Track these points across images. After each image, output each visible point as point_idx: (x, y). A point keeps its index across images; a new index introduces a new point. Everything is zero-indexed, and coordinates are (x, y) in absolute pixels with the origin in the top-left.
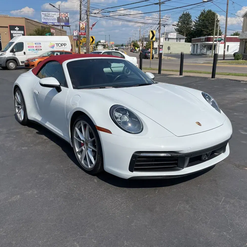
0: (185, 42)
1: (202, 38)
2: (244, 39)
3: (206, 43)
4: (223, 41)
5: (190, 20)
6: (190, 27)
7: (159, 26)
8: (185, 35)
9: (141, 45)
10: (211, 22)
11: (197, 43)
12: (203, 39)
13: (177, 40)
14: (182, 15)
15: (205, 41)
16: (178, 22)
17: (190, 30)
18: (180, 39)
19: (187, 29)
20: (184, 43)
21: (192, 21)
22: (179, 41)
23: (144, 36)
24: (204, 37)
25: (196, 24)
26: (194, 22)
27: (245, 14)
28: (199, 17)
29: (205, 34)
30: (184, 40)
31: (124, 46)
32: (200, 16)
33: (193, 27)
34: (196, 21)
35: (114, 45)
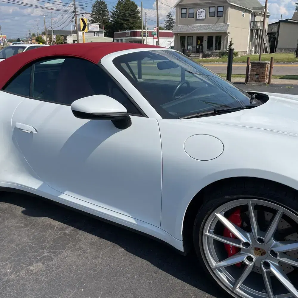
0: (105, 36)
1: (127, 31)
2: (178, 34)
3: (133, 38)
4: (156, 36)
5: (106, 9)
6: (107, 18)
7: (75, 15)
8: (103, 28)
9: (48, 39)
10: (131, 13)
11: (121, 38)
12: (128, 33)
13: (95, 34)
14: (95, 3)
15: (131, 36)
16: (92, 11)
17: (108, 22)
18: (98, 33)
19: (103, 21)
20: (104, 38)
21: (109, 11)
22: (97, 35)
23: (51, 28)
24: (129, 31)
25: (113, 14)
26: (111, 12)
27: (177, 3)
28: (116, 7)
29: (126, 27)
30: (104, 34)
31: (22, 41)
32: (118, 5)
33: (111, 19)
34: (113, 12)
35: (7, 40)
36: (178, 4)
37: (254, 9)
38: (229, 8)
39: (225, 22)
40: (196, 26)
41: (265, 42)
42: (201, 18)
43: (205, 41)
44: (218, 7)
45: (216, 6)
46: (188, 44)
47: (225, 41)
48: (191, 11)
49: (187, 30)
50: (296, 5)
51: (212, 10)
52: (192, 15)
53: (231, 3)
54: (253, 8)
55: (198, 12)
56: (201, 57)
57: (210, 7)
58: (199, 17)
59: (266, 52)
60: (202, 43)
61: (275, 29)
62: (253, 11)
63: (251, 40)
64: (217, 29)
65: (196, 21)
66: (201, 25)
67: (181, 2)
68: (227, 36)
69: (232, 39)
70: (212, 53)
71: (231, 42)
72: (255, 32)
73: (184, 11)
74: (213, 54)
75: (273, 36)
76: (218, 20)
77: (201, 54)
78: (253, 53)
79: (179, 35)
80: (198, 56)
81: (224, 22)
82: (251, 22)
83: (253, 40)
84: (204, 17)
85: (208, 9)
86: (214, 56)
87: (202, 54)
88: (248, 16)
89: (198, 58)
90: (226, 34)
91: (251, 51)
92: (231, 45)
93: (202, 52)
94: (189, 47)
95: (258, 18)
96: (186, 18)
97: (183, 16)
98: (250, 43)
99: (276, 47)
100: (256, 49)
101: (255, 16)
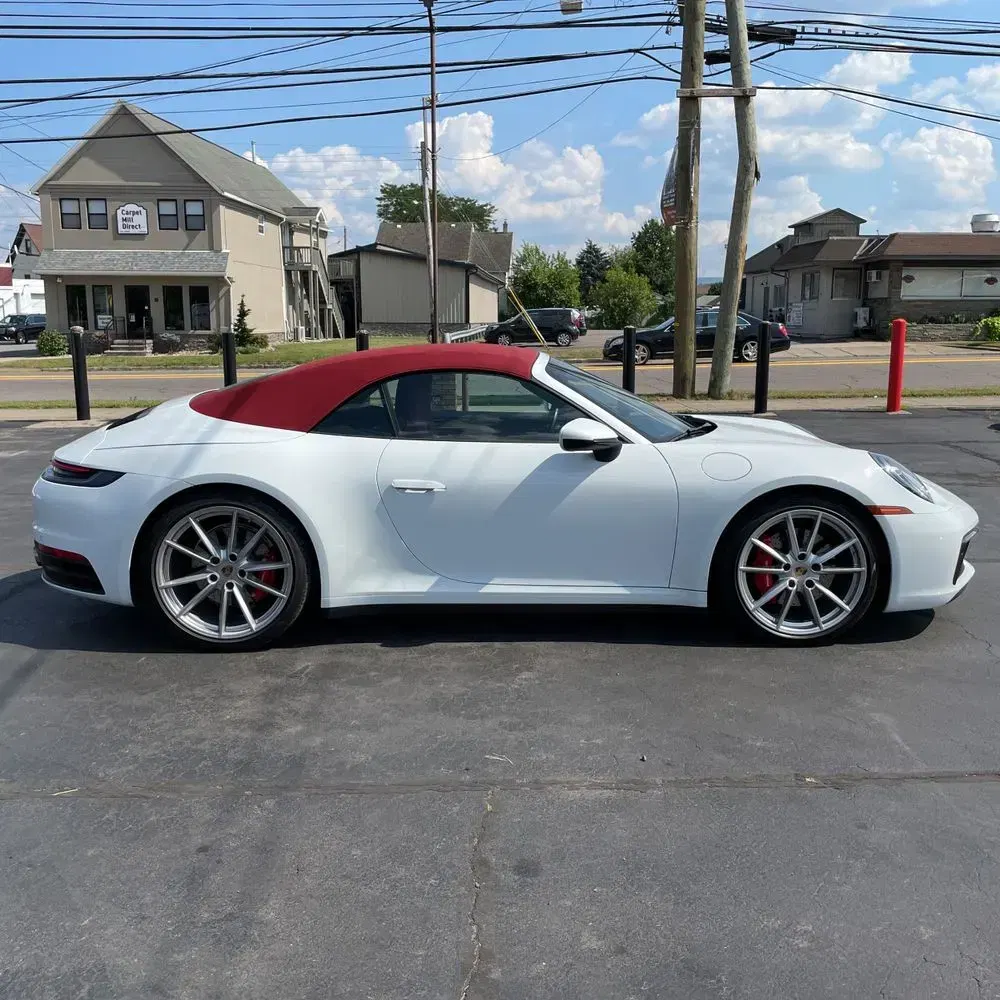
2: (57, 276)
27: (44, 181)
36: (44, 184)
37: (286, 211)
38: (222, 208)
39: (213, 245)
40: (119, 254)
41: (329, 307)
42: (132, 231)
43: (156, 300)
44: (186, 201)
45: (181, 198)
46: (97, 312)
47: (222, 301)
48: (97, 207)
49: (88, 266)
50: (378, 202)
51: (168, 208)
52: (101, 222)
53: (226, 194)
54: (284, 209)
55: (119, 212)
56: (149, 350)
57: (159, 200)
58: (124, 227)
59: (336, 335)
60: (146, 308)
61: (347, 269)
62: (284, 217)
63: (291, 299)
64: (191, 268)
65: (115, 238)
66: (135, 253)
67: (58, 179)
68: (225, 289)
69: (243, 296)
70: (186, 338)
71: (242, 305)
72: (299, 279)
73: (70, 207)
74: (187, 342)
75: (345, 288)
76: (190, 241)
77: (148, 341)
78: (303, 339)
79: (59, 280)
80: (142, 349)
81: (211, 248)
82: (284, 248)
83: (298, 302)
84: (144, 230)
85: (152, 206)
86: (192, 348)
87: (151, 341)
88: (273, 231)
89: (141, 354)
90: (221, 281)
91: (296, 331)
92: (243, 314)
93: (151, 336)
94: (104, 320)
95: (300, 239)
96: (80, 228)
97: (69, 221)
98: (288, 308)
99: (359, 321)
100: (308, 323)
101: (291, 233)
